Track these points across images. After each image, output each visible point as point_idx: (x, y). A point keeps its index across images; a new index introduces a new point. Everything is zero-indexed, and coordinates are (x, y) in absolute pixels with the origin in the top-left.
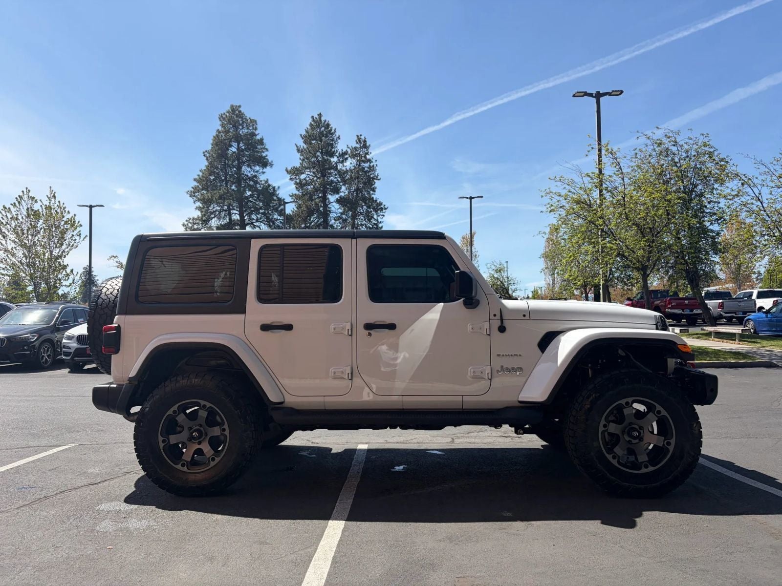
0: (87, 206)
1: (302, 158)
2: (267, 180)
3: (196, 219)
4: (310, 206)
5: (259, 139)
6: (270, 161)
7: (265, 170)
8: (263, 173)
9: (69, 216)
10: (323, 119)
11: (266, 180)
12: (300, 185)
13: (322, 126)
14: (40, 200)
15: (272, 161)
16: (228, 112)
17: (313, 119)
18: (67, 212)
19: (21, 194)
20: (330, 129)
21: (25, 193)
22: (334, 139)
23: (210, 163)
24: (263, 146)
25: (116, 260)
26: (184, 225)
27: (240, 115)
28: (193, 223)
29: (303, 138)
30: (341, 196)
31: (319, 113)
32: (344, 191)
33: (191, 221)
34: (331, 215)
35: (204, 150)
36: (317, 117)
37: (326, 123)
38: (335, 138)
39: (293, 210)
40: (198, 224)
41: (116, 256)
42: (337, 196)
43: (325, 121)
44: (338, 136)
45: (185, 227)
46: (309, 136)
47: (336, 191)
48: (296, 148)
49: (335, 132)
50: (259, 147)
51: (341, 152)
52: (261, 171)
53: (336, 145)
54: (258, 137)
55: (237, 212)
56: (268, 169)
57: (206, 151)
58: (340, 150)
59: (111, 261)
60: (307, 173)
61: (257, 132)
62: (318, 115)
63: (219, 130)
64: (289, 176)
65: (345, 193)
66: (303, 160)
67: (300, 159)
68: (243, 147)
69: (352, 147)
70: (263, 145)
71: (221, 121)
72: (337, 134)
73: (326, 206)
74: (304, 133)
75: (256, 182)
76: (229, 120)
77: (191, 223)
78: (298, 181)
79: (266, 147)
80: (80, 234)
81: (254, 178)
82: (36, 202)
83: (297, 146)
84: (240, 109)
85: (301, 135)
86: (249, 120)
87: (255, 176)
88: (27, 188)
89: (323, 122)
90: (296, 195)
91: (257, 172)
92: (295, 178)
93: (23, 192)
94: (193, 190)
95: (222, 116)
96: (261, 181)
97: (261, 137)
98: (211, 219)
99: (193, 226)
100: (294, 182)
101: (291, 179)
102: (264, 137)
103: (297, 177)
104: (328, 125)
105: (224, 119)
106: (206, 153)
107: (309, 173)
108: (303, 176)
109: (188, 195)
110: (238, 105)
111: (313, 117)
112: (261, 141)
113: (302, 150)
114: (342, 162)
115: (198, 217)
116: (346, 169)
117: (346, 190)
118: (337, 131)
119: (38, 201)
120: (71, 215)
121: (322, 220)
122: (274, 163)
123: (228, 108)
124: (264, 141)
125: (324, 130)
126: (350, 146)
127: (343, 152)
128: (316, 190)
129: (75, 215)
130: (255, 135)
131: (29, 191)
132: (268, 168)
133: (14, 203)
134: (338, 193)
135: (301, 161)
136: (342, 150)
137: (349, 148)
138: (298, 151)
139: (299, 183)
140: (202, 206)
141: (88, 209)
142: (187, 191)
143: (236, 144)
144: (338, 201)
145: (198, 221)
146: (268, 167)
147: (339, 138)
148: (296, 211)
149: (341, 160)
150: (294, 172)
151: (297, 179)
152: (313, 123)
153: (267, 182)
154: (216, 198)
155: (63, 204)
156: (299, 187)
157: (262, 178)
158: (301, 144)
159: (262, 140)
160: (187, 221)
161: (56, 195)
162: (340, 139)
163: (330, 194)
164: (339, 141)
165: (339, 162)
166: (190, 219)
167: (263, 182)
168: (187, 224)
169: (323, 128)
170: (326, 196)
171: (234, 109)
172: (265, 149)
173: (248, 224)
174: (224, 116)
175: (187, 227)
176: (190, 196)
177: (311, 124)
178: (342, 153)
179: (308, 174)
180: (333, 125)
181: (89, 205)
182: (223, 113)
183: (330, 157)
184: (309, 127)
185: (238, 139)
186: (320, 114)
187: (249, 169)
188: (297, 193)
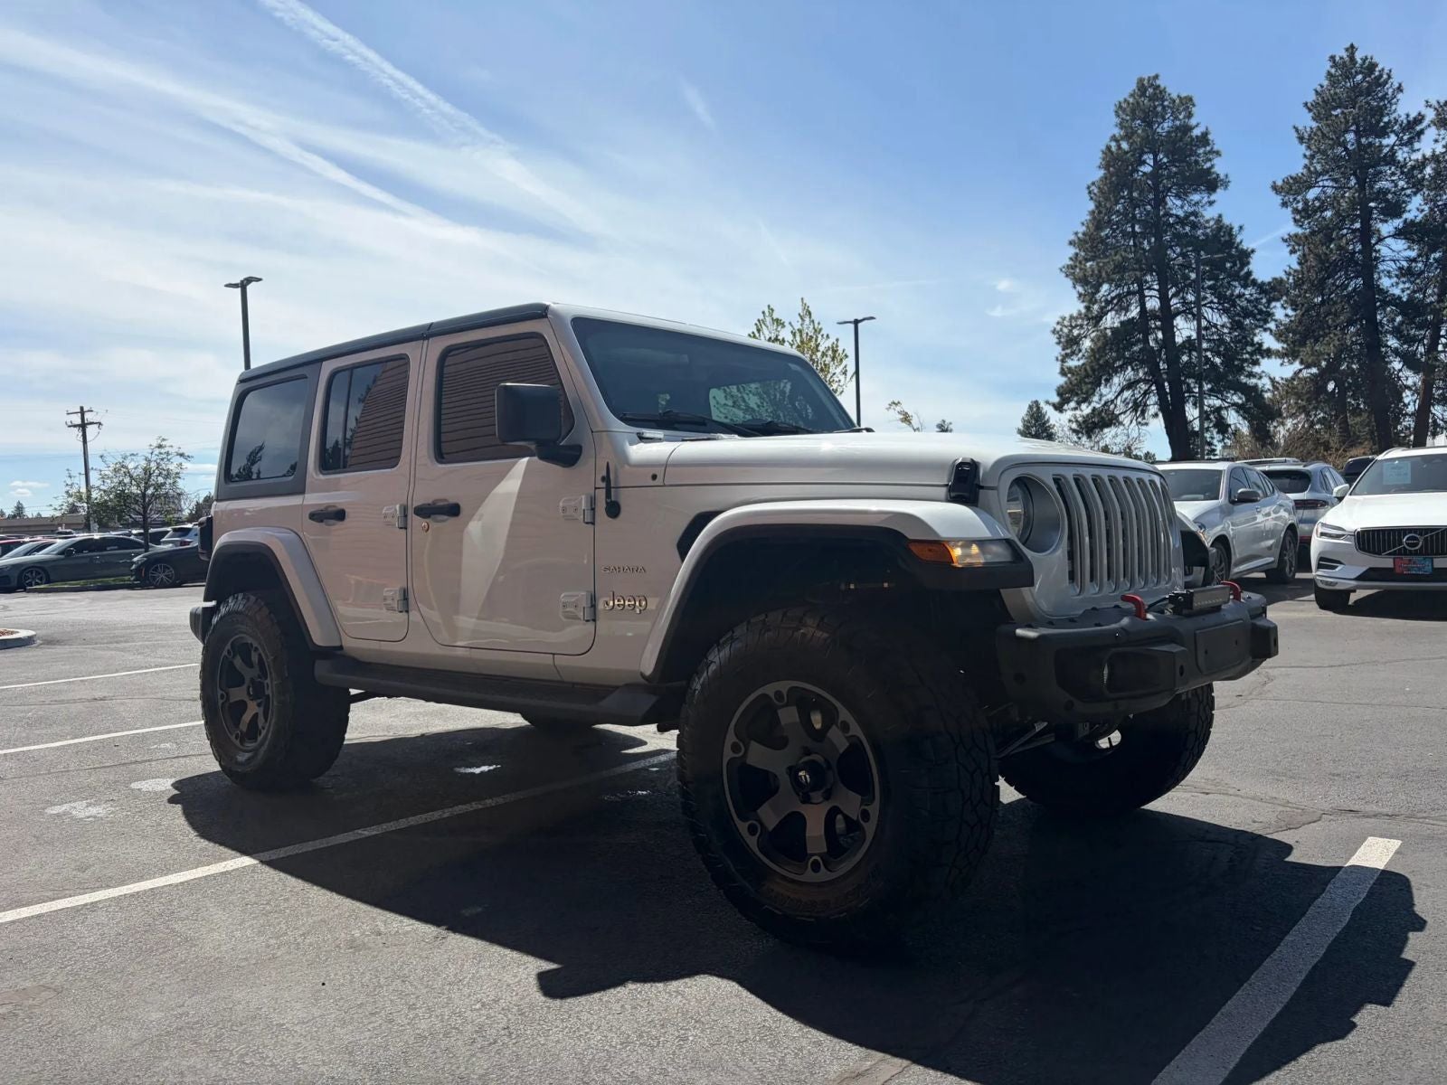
0: (850, 322)
1: (1308, 153)
2: (1220, 216)
3: (1076, 319)
4: (1326, 254)
5: (1199, 134)
6: (1222, 176)
7: (1213, 197)
8: (1211, 203)
9: (828, 343)
10: (1358, 56)
11: (1216, 216)
12: (1305, 213)
13: (1357, 73)
14: (790, 323)
15: (1227, 176)
16: (1132, 95)
17: (1334, 61)
18: (825, 336)
19: (761, 317)
20: (1377, 74)
21: (767, 314)
22: (1387, 94)
23: (1098, 206)
24: (1208, 148)
25: (898, 408)
26: (1054, 332)
27: (1159, 94)
28: (1071, 326)
29: (1310, 110)
30: (1406, 219)
31: (1348, 45)
32: (1416, 208)
33: (1066, 323)
34: (1381, 267)
35: (1089, 183)
36: (1345, 55)
37: (1367, 62)
38: (1390, 91)
39: (1287, 269)
40: (1081, 326)
41: (899, 403)
42: (1398, 223)
43: (1364, 60)
44: (1396, 85)
45: (1057, 336)
46: (1324, 101)
47: (1394, 210)
48: (1295, 135)
49: (1389, 77)
50: (1201, 151)
51: (1405, 121)
52: (1206, 200)
53: (1394, 107)
54: (1196, 132)
55: (1155, 293)
56: (1219, 195)
57: (1093, 184)
58: (1403, 117)
59: (892, 411)
60: (1321, 184)
61: (1193, 122)
62: (1347, 50)
63: (1114, 136)
64: (1278, 199)
65: (1423, 211)
66: (1312, 157)
67: (1305, 156)
68: (1165, 160)
69: (1438, 102)
70: (1209, 144)
71: (1118, 116)
72: (1395, 82)
73: (1368, 248)
74: (1311, 98)
75: (1194, 226)
76: (1133, 111)
77: (1066, 327)
78: (1300, 206)
79: (1216, 148)
80: (846, 371)
81: (1191, 220)
82: (783, 326)
83: (1297, 130)
84: (1158, 82)
85: (1306, 104)
86: (1177, 101)
87: (1195, 214)
88: (769, 306)
89: (1360, 61)
90: (1296, 235)
91: (1197, 203)
92: (1295, 199)
93: (763, 313)
94: (1071, 263)
95: (1120, 107)
96: (1208, 221)
97: (1205, 130)
98: (1107, 314)
99: (1070, 331)
100: (1290, 209)
101: (1284, 204)
102: (1209, 129)
103: (1299, 198)
104: (1373, 66)
105: (1124, 111)
106: (1093, 188)
107: (1326, 183)
108: (1312, 194)
109: (1064, 275)
110: (1152, 74)
111: (1332, 58)
112: (1204, 139)
113: (1310, 136)
114: (1410, 142)
115: (1080, 314)
116: (1424, 156)
117: (1426, 204)
118: (1393, 74)
119: (786, 324)
120: (832, 340)
121: (1360, 281)
122: (1230, 178)
123: (1133, 86)
124: (1210, 137)
125: (1364, 80)
126: (1434, 103)
127: (1411, 118)
128: (1341, 218)
129: (837, 340)
130: (1191, 129)
131: (773, 310)
132: (1220, 191)
133: (753, 333)
134: (1398, 215)
135: (1307, 162)
136: (1408, 115)
137: (1430, 106)
138: (1301, 139)
139: (1303, 209)
140: (1083, 292)
141: (852, 326)
142: (1060, 266)
143: (1151, 156)
144: (1399, 234)
145: (1079, 322)
146: (1218, 190)
147: (1400, 89)
148: (1295, 271)
149: (1405, 138)
150: (1290, 189)
151: (1298, 202)
152: (1333, 71)
153: (1219, 220)
154: (1106, 272)
155: (819, 324)
156: (1302, 217)
157: (1209, 214)
158: (1307, 122)
159: (1205, 135)
160: (1058, 323)
161: (810, 309)
162: (1402, 91)
163: (1382, 221)
164: (1400, 96)
165: (1402, 145)
166: (1064, 319)
167: (1212, 223)
168: (1061, 330)
169: (1359, 77)
170: (1370, 226)
171: (1143, 84)
172: (1214, 152)
173: (1178, 313)
174: (1124, 105)
175: (1060, 336)
176: (1067, 276)
177: (1329, 73)
178: (1409, 122)
179: (1324, 187)
180: (1383, 64)
181: (852, 320)
182: (1122, 100)
183: (1378, 136)
184: (1326, 83)
185: (1152, 144)
186: (1352, 46)
187: (1179, 203)
188: (1300, 231)
